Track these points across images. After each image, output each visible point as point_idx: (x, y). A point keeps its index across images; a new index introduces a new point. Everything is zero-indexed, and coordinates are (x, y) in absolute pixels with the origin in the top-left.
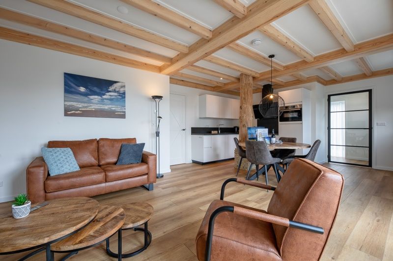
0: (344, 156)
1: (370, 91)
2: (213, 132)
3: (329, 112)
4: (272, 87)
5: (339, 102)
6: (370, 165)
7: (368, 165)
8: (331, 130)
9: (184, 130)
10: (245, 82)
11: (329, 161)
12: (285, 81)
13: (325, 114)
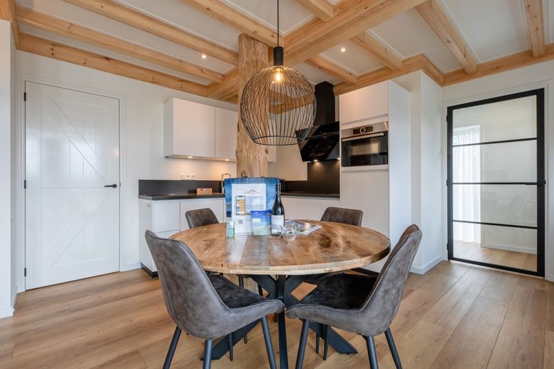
0: (479, 241)
1: (540, 94)
2: (199, 192)
3: (450, 146)
4: (335, 90)
5: (467, 128)
6: (541, 271)
7: (536, 270)
8: (454, 186)
9: (114, 186)
10: (246, 59)
11: (451, 257)
12: (358, 74)
13: (442, 151)
